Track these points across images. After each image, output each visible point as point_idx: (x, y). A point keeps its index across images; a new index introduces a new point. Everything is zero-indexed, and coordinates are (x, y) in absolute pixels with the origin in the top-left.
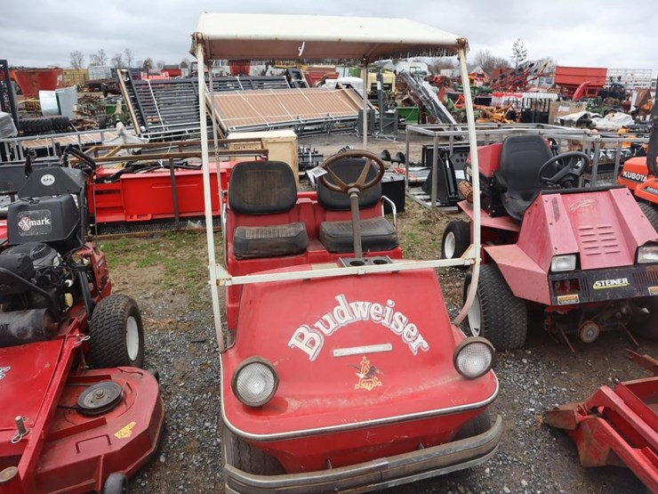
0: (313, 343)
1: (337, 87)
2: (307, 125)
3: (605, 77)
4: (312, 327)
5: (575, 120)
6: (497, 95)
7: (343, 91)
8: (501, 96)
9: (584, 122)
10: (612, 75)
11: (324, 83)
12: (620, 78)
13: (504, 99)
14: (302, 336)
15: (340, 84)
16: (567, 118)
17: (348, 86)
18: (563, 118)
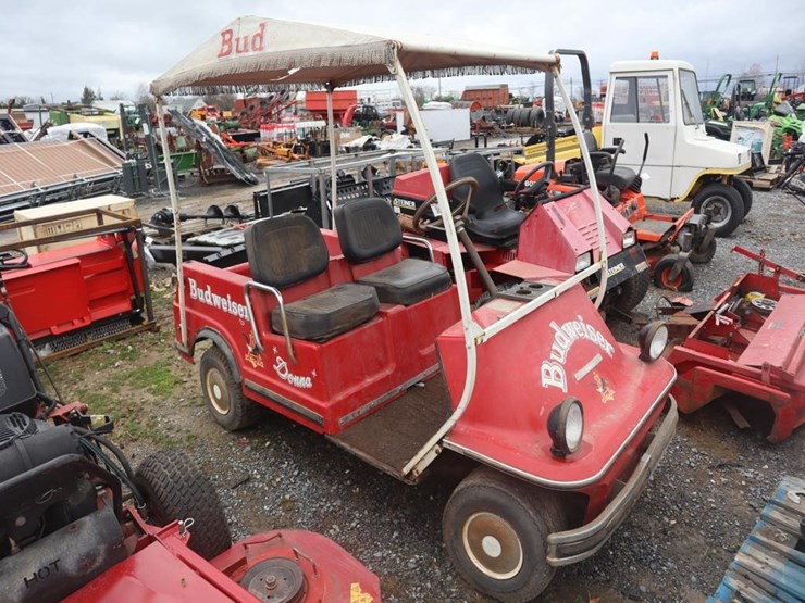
0: (558, 376)
1: (71, 137)
2: (49, 193)
3: (356, 99)
4: (551, 361)
5: (361, 145)
6: (267, 129)
7: (82, 142)
8: (273, 128)
9: (369, 146)
10: (362, 97)
11: (46, 133)
12: (369, 99)
13: (276, 132)
14: (548, 373)
15: (74, 133)
16: (352, 144)
17: (86, 134)
18: (347, 145)
